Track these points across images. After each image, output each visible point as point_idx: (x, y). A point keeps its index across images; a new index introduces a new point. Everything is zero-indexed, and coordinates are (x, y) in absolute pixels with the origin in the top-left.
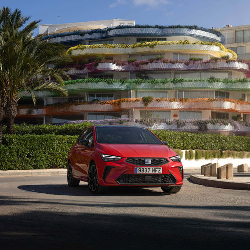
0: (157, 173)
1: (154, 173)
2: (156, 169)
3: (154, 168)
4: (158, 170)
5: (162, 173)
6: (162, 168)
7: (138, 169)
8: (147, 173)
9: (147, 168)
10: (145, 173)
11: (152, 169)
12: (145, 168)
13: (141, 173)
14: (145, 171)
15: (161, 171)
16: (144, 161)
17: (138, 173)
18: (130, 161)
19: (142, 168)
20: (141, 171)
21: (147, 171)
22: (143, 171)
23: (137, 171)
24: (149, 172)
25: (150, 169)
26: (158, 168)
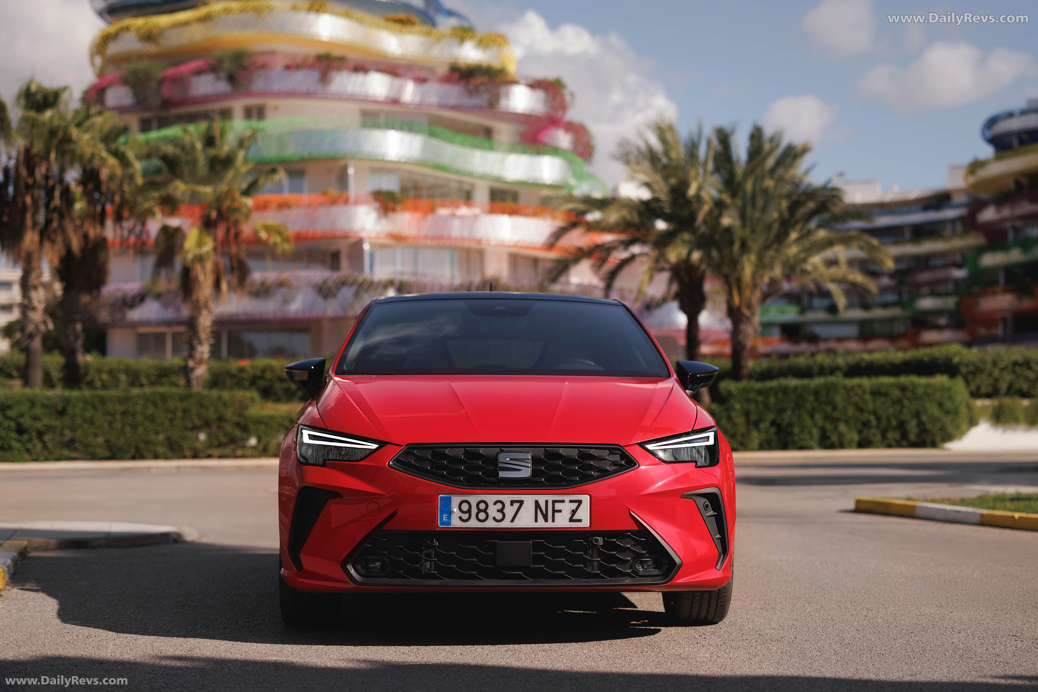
0: (562, 521)
1: (541, 524)
2: (554, 502)
3: (542, 499)
4: (566, 508)
5: (586, 523)
6: (586, 499)
7: (456, 500)
8: (506, 524)
9: (506, 499)
10: (490, 524)
11: (529, 500)
12: (490, 499)
13: (473, 523)
14: (493, 511)
15: (584, 514)
16: (494, 461)
17: (456, 523)
18: (418, 458)
19: (474, 499)
20: (469, 511)
21: (501, 511)
22: (482, 516)
23: (450, 513)
24: (512, 521)
25: (521, 502)
26: (567, 498)
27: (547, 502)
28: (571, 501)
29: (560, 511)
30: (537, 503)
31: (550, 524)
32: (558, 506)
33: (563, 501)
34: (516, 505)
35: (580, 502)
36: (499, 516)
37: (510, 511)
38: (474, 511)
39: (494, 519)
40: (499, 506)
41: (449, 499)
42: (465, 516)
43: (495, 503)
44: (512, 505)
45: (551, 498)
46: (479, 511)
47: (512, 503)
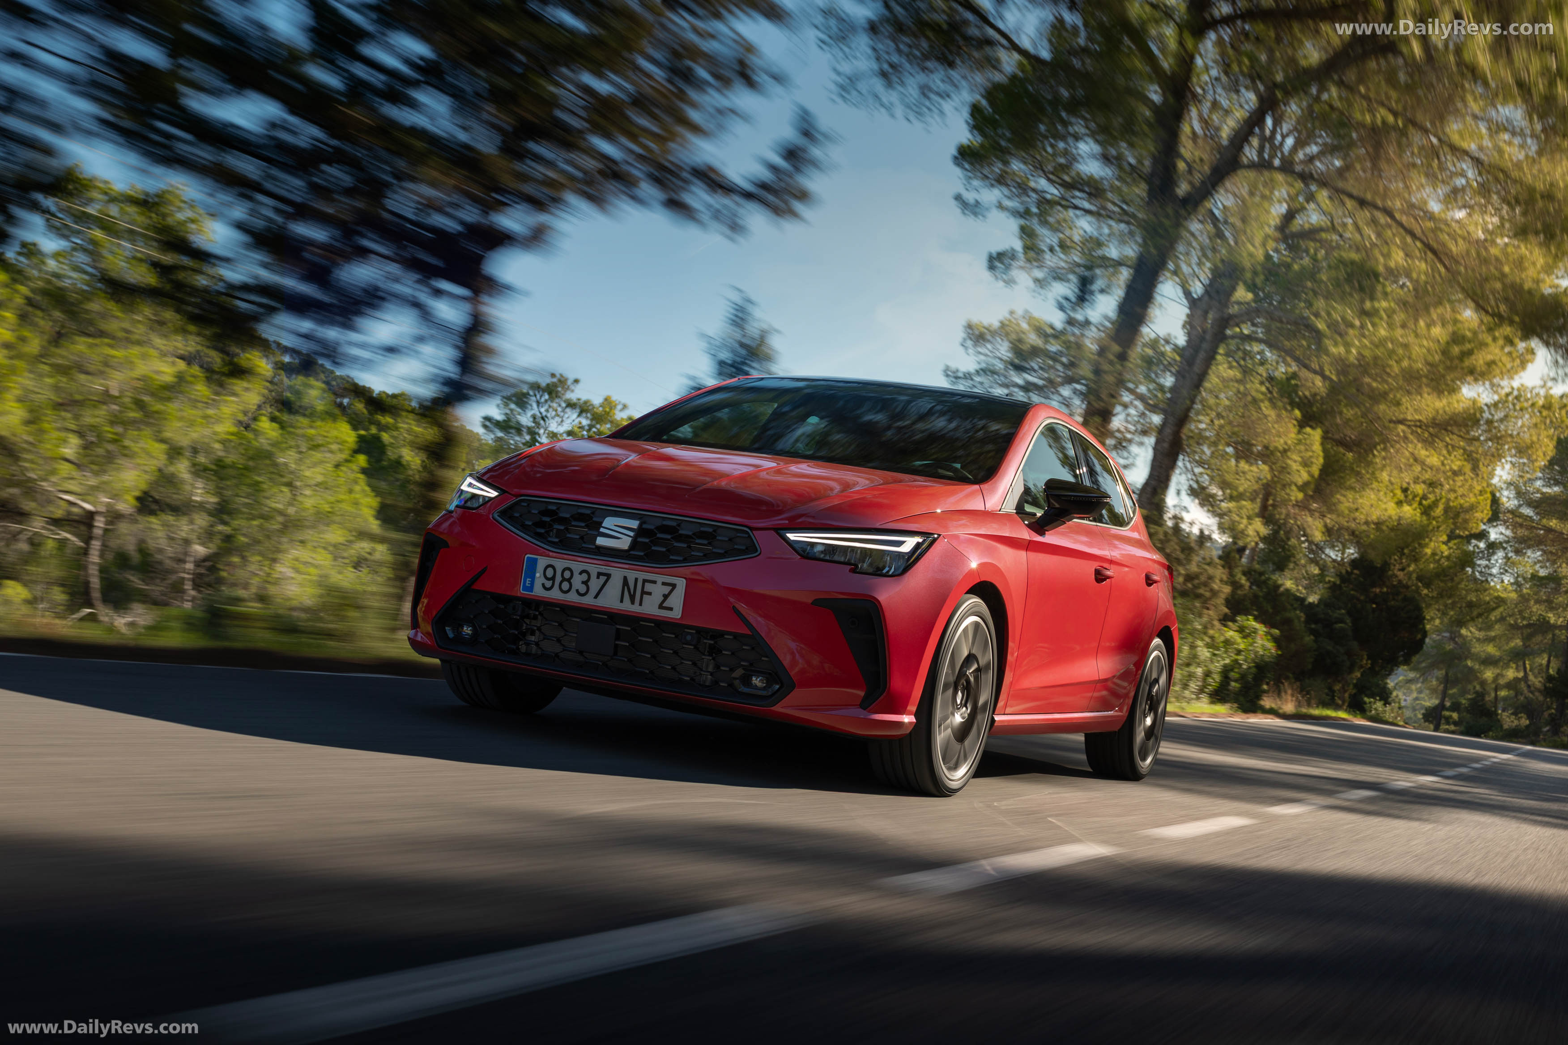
0: (650, 607)
1: (627, 606)
2: (645, 581)
3: (632, 575)
4: (658, 591)
5: (676, 613)
6: (681, 583)
7: (542, 562)
8: (588, 600)
9: (594, 569)
10: (572, 598)
11: (618, 574)
12: (577, 567)
13: (555, 594)
14: (577, 581)
15: (677, 601)
16: (597, 525)
17: (538, 591)
19: (560, 564)
20: (553, 579)
21: (585, 583)
22: (565, 586)
23: (533, 578)
24: (596, 597)
25: (608, 576)
26: (660, 579)
27: (636, 580)
28: (664, 584)
29: (650, 594)
30: (625, 578)
31: (635, 608)
32: (649, 587)
33: (654, 582)
34: (603, 579)
35: (674, 586)
36: (583, 589)
37: (595, 584)
38: (558, 578)
39: (577, 591)
40: (584, 577)
41: (535, 561)
42: (548, 584)
43: (581, 573)
44: (598, 578)
45: (642, 576)
46: (564, 580)
47: (599, 575)
